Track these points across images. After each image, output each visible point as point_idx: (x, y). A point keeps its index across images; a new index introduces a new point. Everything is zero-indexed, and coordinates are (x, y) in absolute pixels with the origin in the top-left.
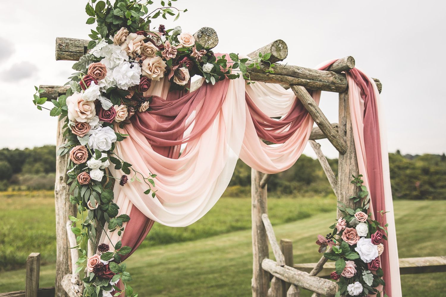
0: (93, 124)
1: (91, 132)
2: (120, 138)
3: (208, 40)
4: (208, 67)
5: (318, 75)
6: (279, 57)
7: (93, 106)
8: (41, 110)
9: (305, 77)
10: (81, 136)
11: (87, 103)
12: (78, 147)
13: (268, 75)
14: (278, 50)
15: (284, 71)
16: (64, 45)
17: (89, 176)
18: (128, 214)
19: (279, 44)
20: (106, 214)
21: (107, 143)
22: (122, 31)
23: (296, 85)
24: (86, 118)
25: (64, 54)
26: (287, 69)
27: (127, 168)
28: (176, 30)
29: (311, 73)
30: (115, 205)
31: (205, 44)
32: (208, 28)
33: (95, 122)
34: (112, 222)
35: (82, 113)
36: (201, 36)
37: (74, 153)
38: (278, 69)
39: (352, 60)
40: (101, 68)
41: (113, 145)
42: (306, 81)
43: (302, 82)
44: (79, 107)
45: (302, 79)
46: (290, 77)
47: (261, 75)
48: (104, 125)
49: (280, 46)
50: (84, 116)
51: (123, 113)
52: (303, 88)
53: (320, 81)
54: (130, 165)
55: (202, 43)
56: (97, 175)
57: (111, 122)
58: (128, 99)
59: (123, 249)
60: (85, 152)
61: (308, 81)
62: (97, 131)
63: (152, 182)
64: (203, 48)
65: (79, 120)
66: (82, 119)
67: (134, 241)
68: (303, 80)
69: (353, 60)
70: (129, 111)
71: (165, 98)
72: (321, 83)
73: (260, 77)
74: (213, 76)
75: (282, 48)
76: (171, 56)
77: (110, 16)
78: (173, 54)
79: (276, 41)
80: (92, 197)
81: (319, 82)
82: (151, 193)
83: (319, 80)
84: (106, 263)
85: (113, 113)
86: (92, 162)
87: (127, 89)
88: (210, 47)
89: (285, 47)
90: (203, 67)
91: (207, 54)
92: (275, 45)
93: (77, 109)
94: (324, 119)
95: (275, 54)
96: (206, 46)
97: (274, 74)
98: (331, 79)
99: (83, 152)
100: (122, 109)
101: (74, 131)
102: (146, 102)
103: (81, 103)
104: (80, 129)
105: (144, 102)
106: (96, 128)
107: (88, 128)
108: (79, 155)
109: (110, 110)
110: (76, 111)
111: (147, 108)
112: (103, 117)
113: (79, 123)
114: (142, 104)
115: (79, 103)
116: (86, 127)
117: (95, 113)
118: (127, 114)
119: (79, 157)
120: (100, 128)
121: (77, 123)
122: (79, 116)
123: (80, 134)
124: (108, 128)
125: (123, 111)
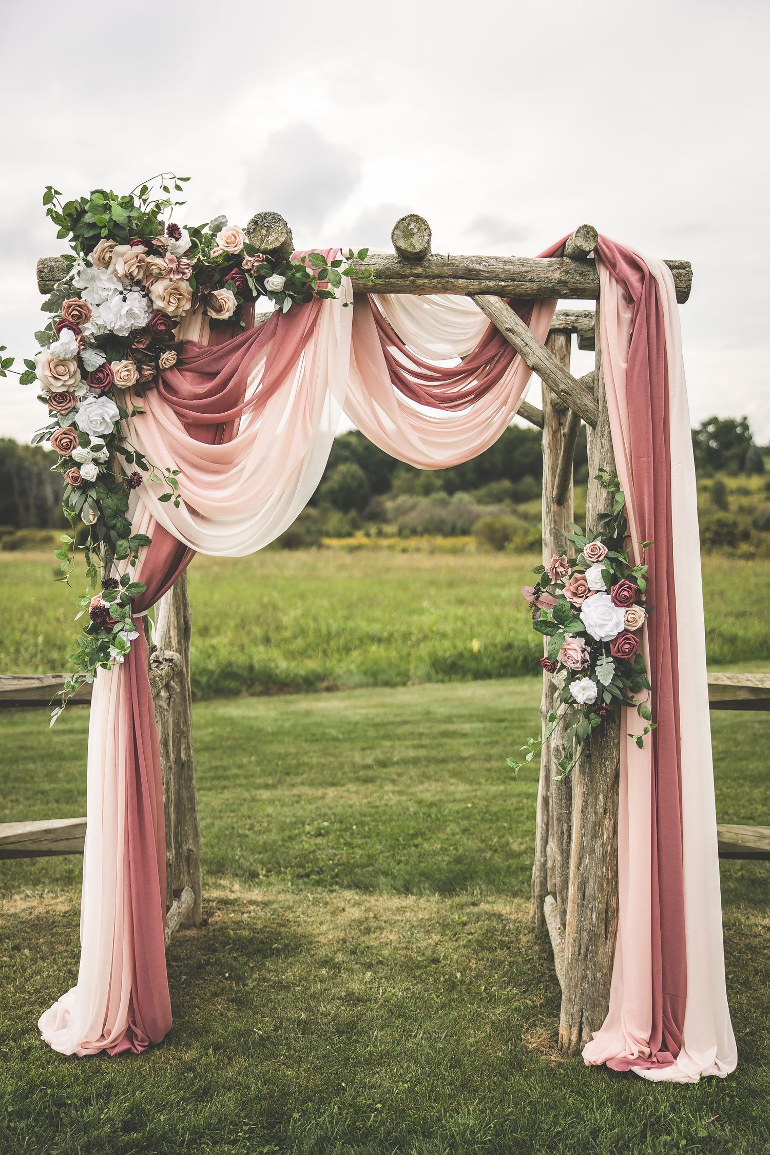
0: (80, 393)
1: (78, 404)
2: (123, 414)
3: (267, 235)
4: (275, 281)
5: (524, 269)
6: (409, 250)
7: (73, 366)
8: (5, 376)
9: (493, 276)
10: (63, 412)
11: (62, 362)
12: (61, 430)
13: (413, 282)
14: (408, 234)
15: (447, 271)
16: (46, 270)
17: (79, 474)
18: (150, 535)
19: (409, 224)
20: (113, 533)
21: (105, 421)
22: (102, 244)
23: (478, 294)
24: (63, 385)
25: (48, 285)
26: (454, 264)
27: (140, 459)
28: (216, 223)
29: (507, 268)
30: (126, 519)
31: (262, 243)
32: (266, 214)
33: (83, 389)
34: (121, 546)
35: (56, 378)
36: (254, 229)
37: (56, 440)
38: (433, 266)
39: (588, 233)
40: (79, 306)
41: (117, 423)
42: (498, 285)
43: (489, 287)
44: (50, 370)
45: (487, 282)
46: (460, 280)
47: (399, 282)
48: (100, 396)
49: (412, 226)
50: (61, 383)
51: (127, 373)
52: (493, 299)
53: (531, 281)
54: (146, 457)
55: (255, 242)
56: (90, 472)
57: (106, 389)
58: (138, 350)
59: (134, 585)
60: (74, 437)
61: (503, 284)
62: (87, 404)
63: (175, 483)
64: (258, 251)
66: (58, 388)
67: (159, 576)
68: (491, 284)
69: (591, 233)
70: (139, 370)
71: (205, 342)
72: (535, 286)
73: (396, 286)
74: (290, 296)
75: (415, 230)
77: (81, 224)
78: (183, 273)
79: (403, 219)
80: (86, 506)
81: (528, 285)
82: (173, 499)
83: (527, 279)
84: (107, 605)
85: (108, 375)
86: (78, 453)
87: (126, 334)
88: (270, 247)
89: (423, 227)
90: (265, 282)
91: (267, 260)
92: (401, 226)
93: (48, 373)
94: (543, 358)
95: (402, 244)
96: (263, 247)
97: (426, 278)
98: (557, 275)
99: (71, 437)
100: (126, 366)
101: (51, 406)
102: (168, 352)
103: (53, 363)
104: (59, 403)
105: (164, 353)
106: (84, 398)
107: (72, 400)
108: (64, 441)
109: (99, 371)
110: (46, 377)
111: (173, 361)
112: (92, 382)
113: (56, 394)
114: (161, 354)
115: (50, 362)
116: (68, 399)
117: (79, 378)
118: (135, 376)
119: (65, 445)
120: (92, 399)
121: (54, 395)
122: (51, 384)
123: (61, 410)
124: (105, 397)
125: (128, 371)
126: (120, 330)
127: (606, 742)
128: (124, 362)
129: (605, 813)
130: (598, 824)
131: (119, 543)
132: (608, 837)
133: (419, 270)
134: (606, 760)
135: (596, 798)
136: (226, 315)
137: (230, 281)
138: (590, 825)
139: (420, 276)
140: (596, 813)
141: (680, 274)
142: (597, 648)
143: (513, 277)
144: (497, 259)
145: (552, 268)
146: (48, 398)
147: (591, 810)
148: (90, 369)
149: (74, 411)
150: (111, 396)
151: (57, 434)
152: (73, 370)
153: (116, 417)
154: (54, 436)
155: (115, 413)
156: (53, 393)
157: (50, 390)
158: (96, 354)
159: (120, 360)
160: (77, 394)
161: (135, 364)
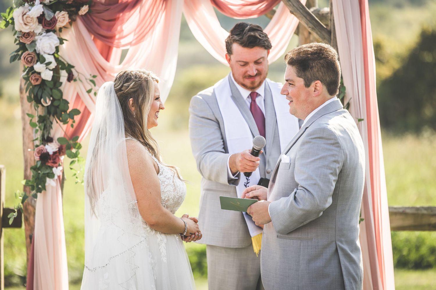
0: (37, 31)
2: (61, 42)
12: (27, 52)
17: (40, 77)
21: (51, 47)
24: (29, 28)
33: (39, 29)
35: (25, 24)
37: (25, 58)
41: (57, 47)
44: (23, 20)
48: (48, 31)
50: (27, 27)
51: (63, 19)
54: (73, 67)
57: (52, 29)
60: (34, 56)
62: (41, 37)
63: (94, 83)
66: (26, 30)
80: (44, 95)
82: (93, 92)
86: (38, 66)
93: (22, 22)
99: (33, 56)
100: (63, 15)
101: (22, 40)
102: (85, 6)
103: (25, 16)
104: (27, 38)
105: (83, 6)
106: (40, 34)
107: (33, 36)
108: (29, 59)
109: (51, 20)
110: (21, 24)
111: (87, 11)
112: (45, 26)
113: (25, 33)
114: (81, 8)
115: (23, 16)
116: (31, 35)
117: (37, 23)
118: (67, 20)
119: (30, 60)
120: (44, 34)
121: (23, 33)
122: (23, 28)
123: (27, 42)
124: (51, 33)
125: (64, 17)
128: (63, 12)
131: (63, 115)
146: (21, 36)
148: (48, 19)
149: (34, 42)
150: (54, 31)
151: (25, 55)
152: (35, 20)
153: (57, 44)
154: (24, 56)
155: (57, 42)
156: (23, 32)
157: (21, 31)
158: (48, 10)
159: (61, 11)
160: (35, 32)
161: (68, 14)
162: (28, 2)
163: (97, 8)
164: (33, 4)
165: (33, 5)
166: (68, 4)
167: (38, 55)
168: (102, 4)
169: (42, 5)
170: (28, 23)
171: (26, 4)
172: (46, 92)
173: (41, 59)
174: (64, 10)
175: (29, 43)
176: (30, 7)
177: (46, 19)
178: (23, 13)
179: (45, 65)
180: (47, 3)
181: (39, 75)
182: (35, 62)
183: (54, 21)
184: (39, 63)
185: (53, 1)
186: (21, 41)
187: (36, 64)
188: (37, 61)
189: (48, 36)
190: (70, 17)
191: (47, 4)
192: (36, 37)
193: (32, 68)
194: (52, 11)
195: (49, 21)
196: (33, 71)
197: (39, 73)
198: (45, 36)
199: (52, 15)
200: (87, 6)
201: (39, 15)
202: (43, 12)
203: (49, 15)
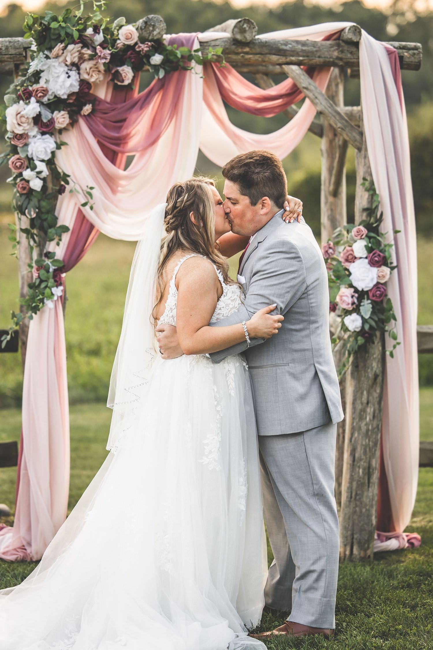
0: (32, 133)
2: (59, 147)
3: (154, 30)
4: (157, 59)
5: (315, 49)
9: (295, 53)
11: (24, 115)
12: (17, 156)
13: (243, 56)
14: (243, 31)
15: (265, 50)
19: (243, 25)
20: (45, 224)
21: (46, 151)
24: (23, 130)
29: (304, 48)
31: (149, 36)
33: (34, 131)
34: (50, 232)
35: (19, 124)
36: (145, 27)
37: (13, 163)
38: (256, 47)
41: (53, 153)
42: (298, 60)
43: (292, 60)
44: (17, 119)
45: (291, 57)
46: (274, 56)
47: (234, 57)
48: (43, 134)
49: (245, 26)
50: (21, 128)
53: (319, 57)
54: (69, 176)
55: (145, 34)
56: (36, 185)
57: (50, 132)
60: (24, 161)
61: (301, 58)
62: (35, 139)
63: (90, 195)
64: (148, 40)
65: (17, 132)
66: (19, 131)
68: (293, 58)
71: (109, 100)
72: (322, 60)
74: (163, 68)
75: (247, 29)
76: (104, 61)
78: (106, 59)
79: (240, 21)
80: (29, 206)
81: (317, 59)
82: (89, 205)
83: (317, 56)
85: (52, 123)
86: (28, 174)
87: (65, 97)
88: (155, 38)
89: (252, 26)
90: (151, 60)
91: (152, 46)
92: (238, 26)
93: (15, 122)
94: (327, 107)
95: (239, 37)
96: (150, 38)
97: (251, 54)
98: (336, 54)
99: (22, 161)
100: (63, 115)
101: (13, 141)
102: (88, 105)
103: (19, 116)
104: (19, 140)
105: (85, 105)
106: (34, 136)
107: (26, 138)
108: (18, 164)
109: (49, 121)
110: (14, 124)
111: (90, 111)
112: (42, 127)
113: (17, 134)
114: (84, 107)
115: (17, 115)
116: (24, 137)
117: (32, 124)
118: (67, 121)
119: (18, 166)
120: (39, 136)
121: (15, 135)
122: (16, 128)
123: (19, 144)
124: (47, 136)
125: (64, 118)
126: (63, 95)
127: (368, 356)
128: (62, 112)
129: (368, 403)
130: (364, 410)
131: (50, 230)
132: (370, 420)
133: (247, 49)
134: (368, 368)
135: (362, 393)
136: (126, 83)
137: (128, 60)
138: (358, 411)
139: (247, 53)
140: (362, 404)
141: (414, 54)
142: (361, 295)
143: (307, 54)
144: (297, 42)
145: (333, 49)
146: (12, 137)
147: (358, 402)
148: (45, 121)
149: (26, 145)
150: (51, 134)
151: (13, 159)
152: (31, 120)
153: (53, 148)
154: (12, 161)
155: (53, 146)
156: (15, 133)
157: (13, 132)
158: (46, 110)
159: (60, 111)
160: (29, 134)
161: (69, 113)
162: (23, 100)
163: (101, 107)
164: (29, 102)
165: (27, 104)
166: (69, 103)
167: (30, 160)
168: (108, 103)
169: (38, 104)
170: (22, 123)
171: (21, 102)
172: (32, 203)
173: (32, 166)
174: (65, 109)
175: (21, 145)
176: (26, 106)
177: (42, 121)
178: (17, 112)
179: (35, 173)
180: (46, 101)
181: (27, 184)
182: (25, 168)
183: (52, 121)
184: (29, 170)
185: (52, 99)
186: (12, 143)
187: (26, 170)
188: (27, 168)
189: (44, 139)
190: (71, 117)
191: (45, 103)
192: (30, 140)
193: (21, 174)
194: (50, 111)
195: (46, 123)
196: (21, 178)
197: (28, 182)
198: (40, 139)
199: (50, 116)
200: (91, 105)
201: (35, 115)
202: (40, 112)
203: (47, 115)
